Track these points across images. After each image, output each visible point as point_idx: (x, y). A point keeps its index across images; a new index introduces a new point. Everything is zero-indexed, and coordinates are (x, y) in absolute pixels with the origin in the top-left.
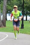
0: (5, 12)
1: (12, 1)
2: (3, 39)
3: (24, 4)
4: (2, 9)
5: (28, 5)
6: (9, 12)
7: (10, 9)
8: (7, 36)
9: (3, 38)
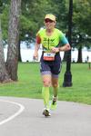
0: (14, 36)
1: (36, 4)
2: (10, 118)
3: (74, 13)
4: (7, 29)
5: (84, 17)
6: (27, 36)
7: (30, 29)
8: (22, 108)
9: (11, 115)
